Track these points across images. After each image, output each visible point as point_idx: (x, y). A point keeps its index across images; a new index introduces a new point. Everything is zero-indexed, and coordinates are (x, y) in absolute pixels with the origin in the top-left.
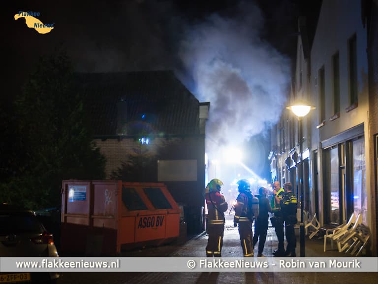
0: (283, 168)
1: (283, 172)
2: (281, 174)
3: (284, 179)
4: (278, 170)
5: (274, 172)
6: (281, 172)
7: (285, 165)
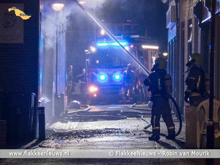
0: (190, 22)
1: (190, 30)
2: (186, 33)
3: (190, 44)
4: (180, 25)
5: (172, 28)
6: (186, 29)
7: (193, 16)
